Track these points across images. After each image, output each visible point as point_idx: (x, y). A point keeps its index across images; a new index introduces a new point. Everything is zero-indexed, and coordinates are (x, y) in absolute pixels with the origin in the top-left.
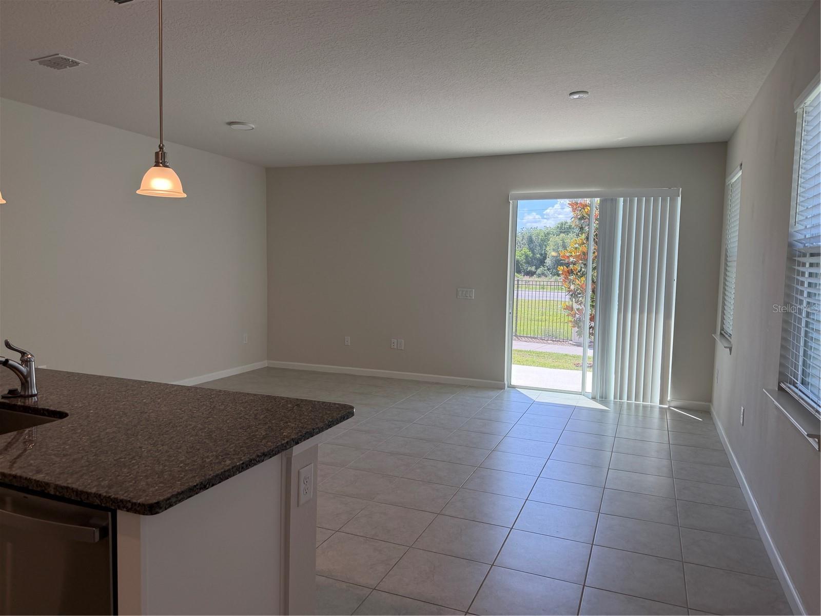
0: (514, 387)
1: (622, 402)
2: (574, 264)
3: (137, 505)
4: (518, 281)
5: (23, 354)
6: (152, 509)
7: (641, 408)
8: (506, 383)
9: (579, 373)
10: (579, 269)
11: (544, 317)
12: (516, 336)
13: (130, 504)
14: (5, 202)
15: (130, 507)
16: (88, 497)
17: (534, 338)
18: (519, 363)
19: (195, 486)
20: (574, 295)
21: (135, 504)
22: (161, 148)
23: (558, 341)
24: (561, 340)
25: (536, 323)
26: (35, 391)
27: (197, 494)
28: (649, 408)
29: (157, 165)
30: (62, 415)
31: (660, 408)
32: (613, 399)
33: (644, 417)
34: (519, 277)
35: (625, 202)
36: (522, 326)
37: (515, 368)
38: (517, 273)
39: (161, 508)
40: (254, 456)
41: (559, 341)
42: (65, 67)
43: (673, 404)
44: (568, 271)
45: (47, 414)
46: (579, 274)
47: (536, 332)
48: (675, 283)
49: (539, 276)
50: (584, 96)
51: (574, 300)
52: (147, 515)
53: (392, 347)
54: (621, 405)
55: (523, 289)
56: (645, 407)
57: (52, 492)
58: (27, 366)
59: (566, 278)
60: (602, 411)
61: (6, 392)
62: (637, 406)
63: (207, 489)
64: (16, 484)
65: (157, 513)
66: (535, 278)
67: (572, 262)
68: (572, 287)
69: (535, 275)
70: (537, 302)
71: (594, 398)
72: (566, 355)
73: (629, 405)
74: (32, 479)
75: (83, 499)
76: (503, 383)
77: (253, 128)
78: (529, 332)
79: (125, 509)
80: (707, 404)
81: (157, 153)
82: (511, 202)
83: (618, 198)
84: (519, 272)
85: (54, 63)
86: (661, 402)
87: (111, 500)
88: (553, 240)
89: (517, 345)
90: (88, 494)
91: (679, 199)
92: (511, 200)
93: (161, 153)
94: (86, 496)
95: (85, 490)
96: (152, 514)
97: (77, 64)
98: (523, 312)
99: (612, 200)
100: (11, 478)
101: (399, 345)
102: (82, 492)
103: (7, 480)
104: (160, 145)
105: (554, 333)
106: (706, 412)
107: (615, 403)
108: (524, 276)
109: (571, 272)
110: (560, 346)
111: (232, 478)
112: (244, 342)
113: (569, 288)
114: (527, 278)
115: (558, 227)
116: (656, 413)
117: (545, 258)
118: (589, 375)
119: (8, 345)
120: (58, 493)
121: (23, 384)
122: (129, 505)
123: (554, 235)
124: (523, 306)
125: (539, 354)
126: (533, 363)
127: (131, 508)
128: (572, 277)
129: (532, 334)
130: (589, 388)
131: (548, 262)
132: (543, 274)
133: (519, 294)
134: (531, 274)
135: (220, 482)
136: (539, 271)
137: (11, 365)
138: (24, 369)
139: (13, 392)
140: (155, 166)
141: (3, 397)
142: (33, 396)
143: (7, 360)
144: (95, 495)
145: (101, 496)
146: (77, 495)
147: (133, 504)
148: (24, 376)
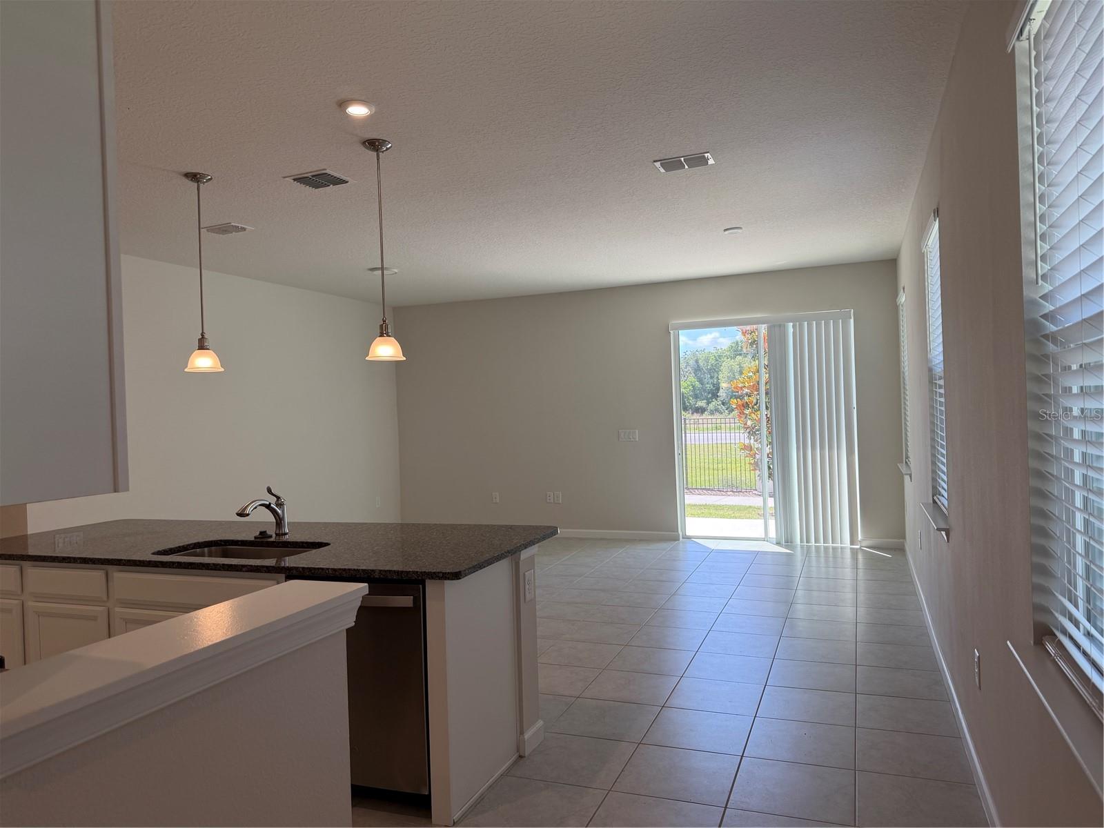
0: (689, 538)
1: (810, 546)
2: (750, 396)
4: (685, 419)
5: (278, 498)
6: (456, 576)
7: (831, 550)
8: (680, 533)
9: (761, 522)
10: (755, 401)
11: (720, 466)
12: (688, 489)
14: (223, 370)
17: (709, 489)
18: (693, 515)
20: (753, 432)
21: (446, 573)
22: (384, 321)
23: (739, 492)
24: (743, 491)
25: (711, 472)
26: (287, 530)
28: (840, 550)
29: (382, 335)
31: (851, 548)
32: (799, 543)
33: (835, 557)
34: (687, 415)
35: (794, 327)
36: (694, 477)
37: (689, 520)
38: (684, 411)
39: (462, 576)
40: (503, 552)
41: (741, 492)
43: (865, 543)
44: (743, 405)
46: (755, 407)
47: (712, 483)
48: (855, 411)
49: (712, 413)
50: (740, 231)
51: (752, 437)
52: (454, 580)
53: (548, 501)
54: (809, 548)
55: (692, 431)
56: (834, 548)
58: (280, 507)
59: (742, 413)
60: (788, 554)
61: (258, 533)
62: (826, 548)
65: (460, 579)
66: (706, 415)
67: (747, 394)
68: (749, 423)
69: (706, 413)
70: (710, 446)
71: (778, 544)
72: (750, 507)
73: (817, 548)
76: (677, 533)
77: (396, 273)
78: (703, 483)
79: (436, 578)
80: (901, 540)
81: (381, 326)
82: (672, 332)
83: (786, 324)
84: (685, 409)
85: (223, 230)
86: (852, 543)
88: (726, 365)
89: (690, 499)
90: (408, 573)
91: (852, 321)
92: (673, 330)
93: (384, 324)
95: (404, 570)
96: (457, 580)
97: (244, 229)
98: (694, 460)
99: (780, 326)
101: (556, 498)
104: (383, 318)
105: (734, 483)
106: (899, 550)
107: (802, 547)
108: (692, 413)
109: (746, 406)
110: (743, 498)
112: (377, 506)
113: (746, 424)
114: (696, 416)
115: (732, 347)
116: (848, 554)
117: (718, 389)
118: (772, 523)
119: (269, 491)
120: (382, 576)
121: (277, 524)
122: (441, 575)
123: (728, 358)
124: (693, 453)
125: (717, 507)
126: (710, 516)
128: (747, 412)
129: (707, 484)
130: (772, 534)
131: (722, 393)
132: (717, 410)
133: (688, 438)
134: (701, 410)
136: (711, 406)
137: (273, 508)
138: (279, 511)
139: (263, 534)
140: (380, 336)
141: (255, 538)
142: (286, 534)
143: (270, 504)
144: (413, 572)
145: (417, 572)
146: (398, 575)
147: (443, 573)
148: (279, 518)
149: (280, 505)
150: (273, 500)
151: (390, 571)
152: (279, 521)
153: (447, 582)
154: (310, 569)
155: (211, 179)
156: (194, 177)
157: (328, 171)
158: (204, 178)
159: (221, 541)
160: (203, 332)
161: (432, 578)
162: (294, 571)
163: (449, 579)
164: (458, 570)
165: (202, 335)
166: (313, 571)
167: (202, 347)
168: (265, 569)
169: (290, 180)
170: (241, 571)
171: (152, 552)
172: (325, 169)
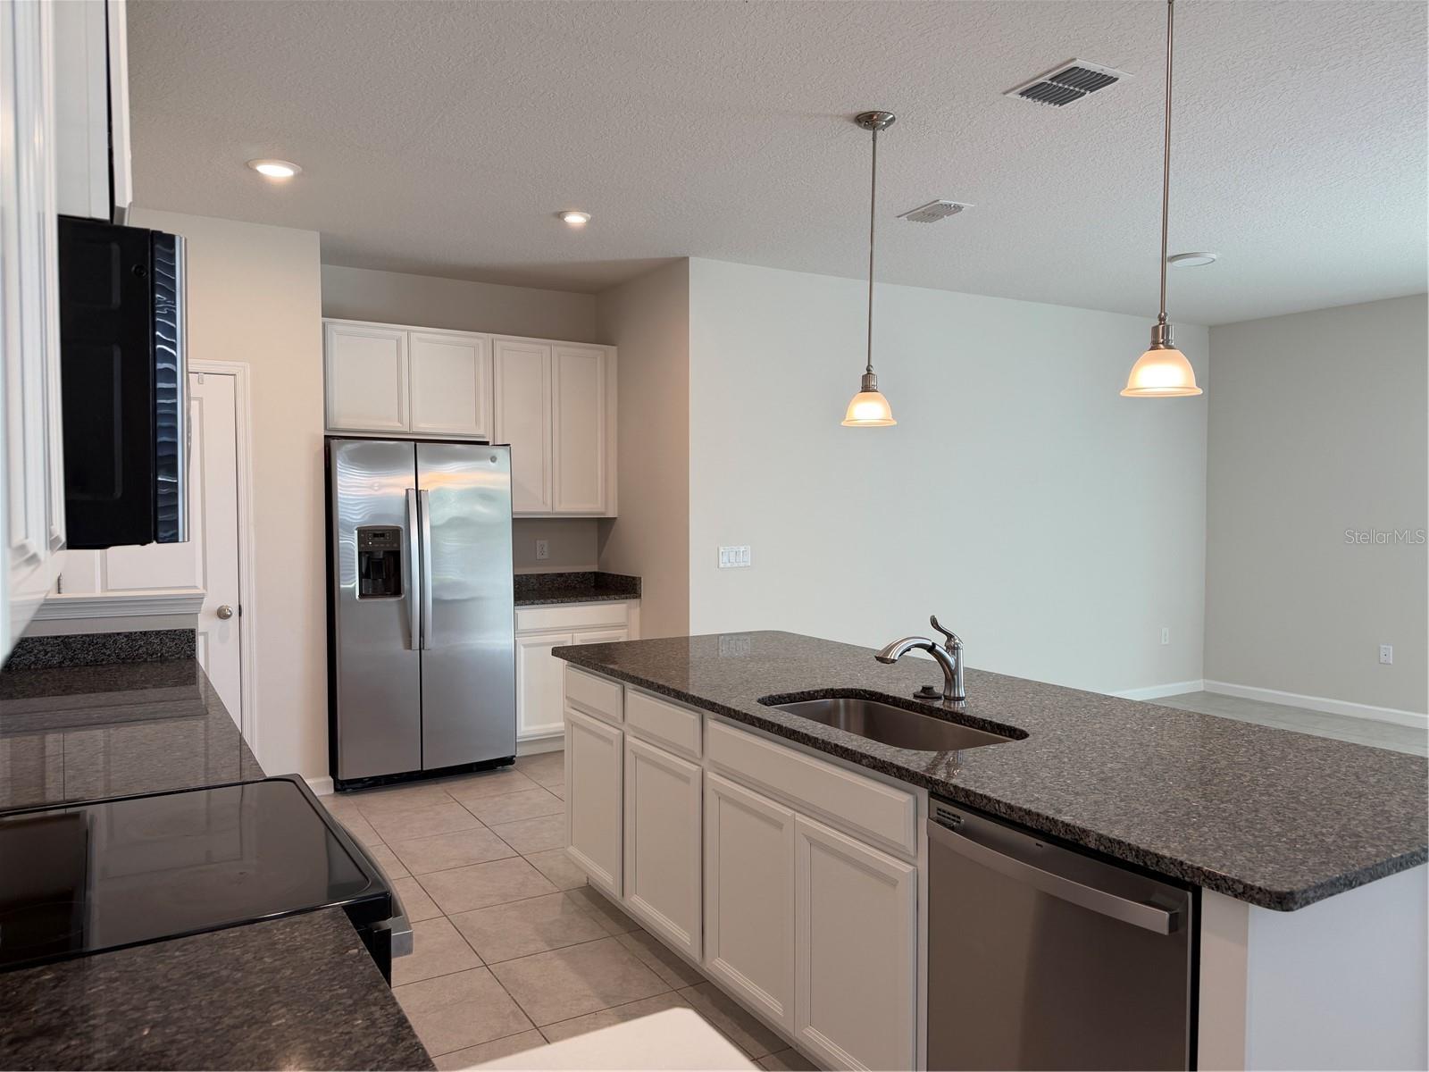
3: (1257, 891)
5: (950, 636)
6: (1282, 901)
13: (1241, 886)
14: (895, 423)
15: (1241, 890)
16: (1158, 861)
19: (1338, 879)
21: (1252, 888)
22: (1162, 319)
26: (962, 694)
27: (1340, 892)
29: (1155, 346)
30: (1018, 734)
39: (1296, 903)
42: (942, 217)
45: (989, 728)
52: (1274, 909)
57: (1092, 845)
58: (953, 654)
61: (919, 689)
63: (1353, 888)
64: (1029, 824)
65: (1289, 910)
74: (1057, 820)
75: (1149, 863)
79: (1230, 892)
81: (1155, 329)
85: (929, 215)
87: (1204, 873)
90: (1159, 859)
93: (1163, 328)
94: (1155, 861)
95: (1152, 849)
96: (1283, 910)
97: (958, 208)
100: (1023, 813)
102: (1147, 853)
103: (1015, 816)
104: (1160, 315)
111: (1387, 878)
112: (1163, 643)
119: (934, 623)
120: (1102, 848)
121: (947, 680)
122: (1240, 889)
127: (1244, 893)
135: (1370, 881)
137: (938, 652)
138: (951, 660)
139: (927, 690)
140: (1152, 349)
141: (915, 696)
142: (960, 699)
143: (934, 645)
144: (1173, 861)
145: (1181, 863)
146: (1137, 856)
147: (1246, 886)
148: (950, 670)
149: (953, 648)
150: (940, 641)
151: (1120, 843)
152: (951, 677)
153: (1256, 911)
154: (967, 793)
155: (893, 119)
156: (868, 120)
157: (1079, 63)
158: (881, 119)
159: (865, 691)
160: (869, 365)
161: (1218, 888)
162: (941, 789)
163: (1259, 903)
164: (1286, 889)
165: (868, 370)
166: (972, 798)
167: (866, 388)
168: (895, 770)
169: (1014, 96)
170: (860, 762)
171: (761, 695)
172: (1074, 60)
